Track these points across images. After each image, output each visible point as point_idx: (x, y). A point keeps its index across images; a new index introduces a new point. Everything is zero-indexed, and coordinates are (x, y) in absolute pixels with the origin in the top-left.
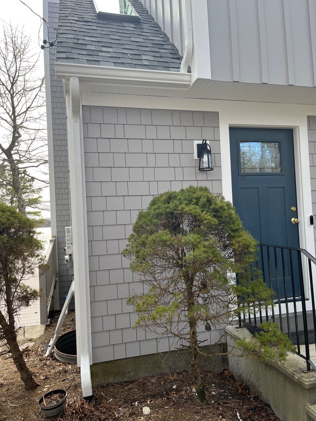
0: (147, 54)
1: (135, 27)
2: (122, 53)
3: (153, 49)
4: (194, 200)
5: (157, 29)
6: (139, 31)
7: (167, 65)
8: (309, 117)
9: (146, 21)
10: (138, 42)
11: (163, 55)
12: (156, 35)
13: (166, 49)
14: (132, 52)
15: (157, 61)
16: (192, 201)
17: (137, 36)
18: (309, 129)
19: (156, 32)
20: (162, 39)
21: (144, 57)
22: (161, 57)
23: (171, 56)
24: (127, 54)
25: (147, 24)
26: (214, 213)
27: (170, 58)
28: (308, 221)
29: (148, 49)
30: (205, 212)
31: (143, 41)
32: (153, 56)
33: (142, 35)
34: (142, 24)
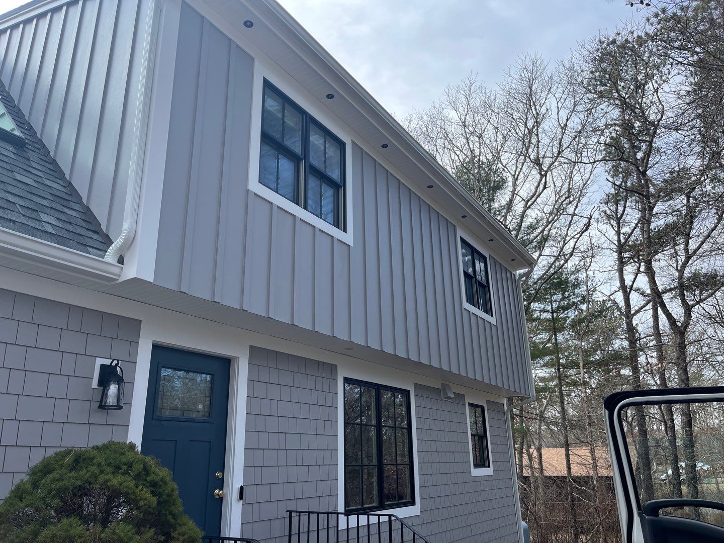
0: (48, 213)
1: (16, 152)
2: (7, 200)
3: (54, 205)
4: (125, 468)
5: (51, 167)
6: (23, 161)
7: (81, 240)
8: (251, 347)
9: (31, 145)
10: (28, 184)
11: (72, 220)
12: (53, 179)
13: (75, 210)
14: (21, 202)
15: (66, 230)
16: (120, 468)
17: (22, 172)
18: (250, 363)
19: (52, 173)
20: (63, 189)
21: (44, 217)
22: (70, 223)
23: (84, 224)
24: (15, 203)
25: (34, 151)
26: (152, 489)
27: (84, 229)
28: (236, 494)
29: (45, 202)
30: (141, 487)
31: (34, 184)
32: (57, 218)
33: (31, 172)
34: (26, 150)
